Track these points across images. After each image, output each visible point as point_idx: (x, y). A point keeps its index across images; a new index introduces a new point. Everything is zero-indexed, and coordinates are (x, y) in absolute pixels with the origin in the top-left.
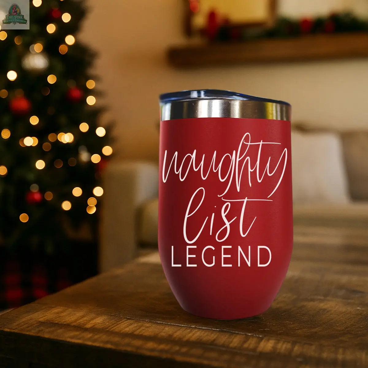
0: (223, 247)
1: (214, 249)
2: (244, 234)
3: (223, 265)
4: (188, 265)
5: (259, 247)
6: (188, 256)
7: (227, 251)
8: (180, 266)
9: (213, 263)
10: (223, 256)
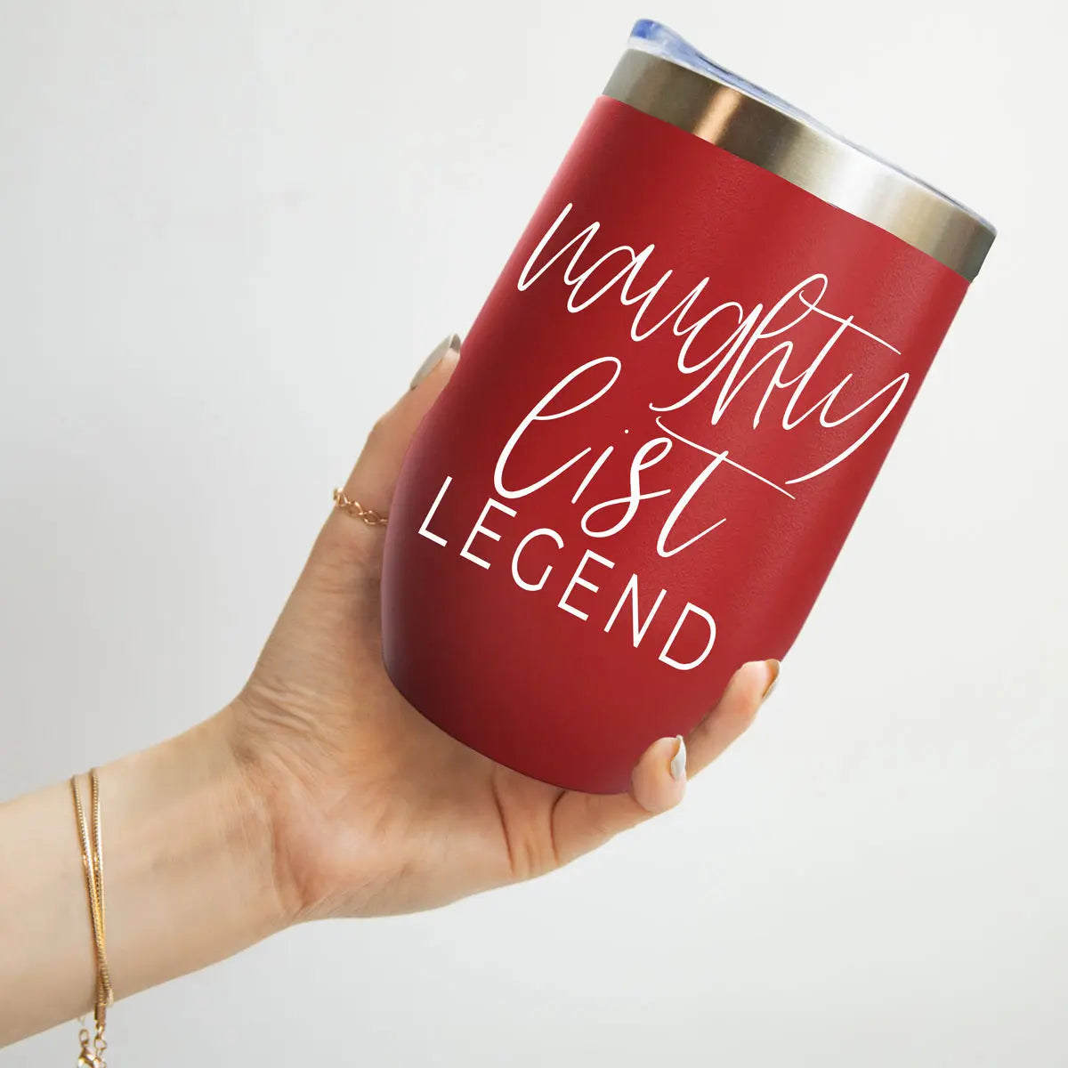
0: (589, 554)
1: (561, 544)
2: (666, 549)
3: (563, 605)
4: (465, 553)
5: (690, 607)
6: (478, 527)
7: (592, 571)
8: (443, 542)
9: (537, 582)
10: (576, 579)
